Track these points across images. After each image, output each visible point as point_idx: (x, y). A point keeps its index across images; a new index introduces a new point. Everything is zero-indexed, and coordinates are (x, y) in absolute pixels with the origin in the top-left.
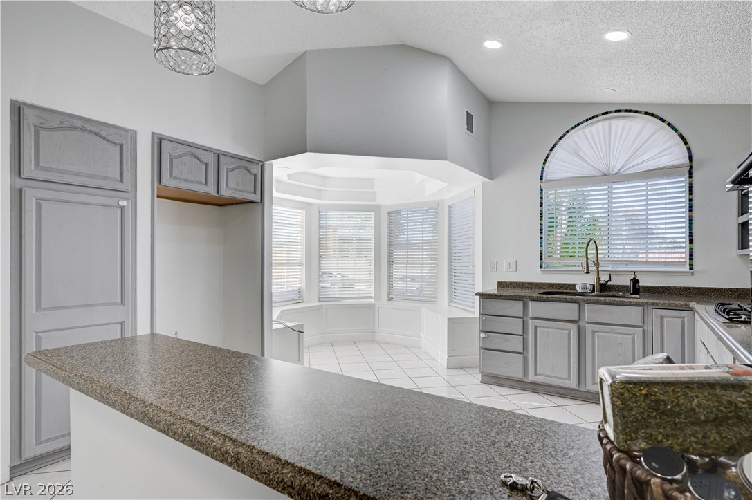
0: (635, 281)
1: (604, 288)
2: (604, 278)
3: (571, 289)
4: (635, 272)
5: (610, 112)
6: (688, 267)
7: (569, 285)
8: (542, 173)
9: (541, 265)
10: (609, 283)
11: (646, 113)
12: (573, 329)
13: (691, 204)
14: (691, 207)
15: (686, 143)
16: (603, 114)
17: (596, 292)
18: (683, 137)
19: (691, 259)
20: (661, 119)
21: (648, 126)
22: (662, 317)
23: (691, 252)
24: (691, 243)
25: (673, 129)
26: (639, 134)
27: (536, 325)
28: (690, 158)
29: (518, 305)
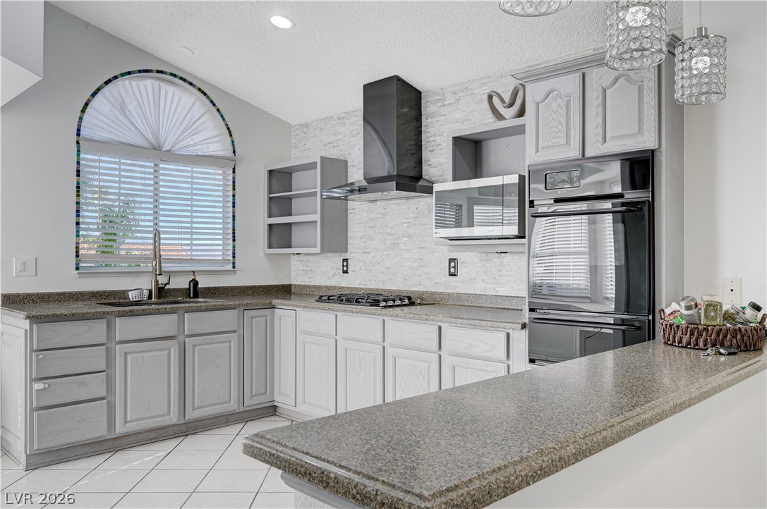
0: (195, 283)
1: (162, 292)
2: (162, 280)
3: (120, 298)
4: (194, 272)
5: (151, 71)
6: (231, 265)
7: (118, 292)
8: (79, 126)
9: (77, 264)
10: (167, 287)
11: (199, 89)
12: (174, 347)
13: (234, 199)
14: (234, 203)
15: (231, 135)
16: (158, 72)
17: (153, 299)
18: (228, 129)
19: (234, 257)
20: (212, 102)
21: (198, 104)
22: (252, 317)
23: (234, 250)
24: (234, 240)
25: (222, 116)
26: (189, 110)
27: (126, 351)
28: (234, 152)
29: (100, 326)
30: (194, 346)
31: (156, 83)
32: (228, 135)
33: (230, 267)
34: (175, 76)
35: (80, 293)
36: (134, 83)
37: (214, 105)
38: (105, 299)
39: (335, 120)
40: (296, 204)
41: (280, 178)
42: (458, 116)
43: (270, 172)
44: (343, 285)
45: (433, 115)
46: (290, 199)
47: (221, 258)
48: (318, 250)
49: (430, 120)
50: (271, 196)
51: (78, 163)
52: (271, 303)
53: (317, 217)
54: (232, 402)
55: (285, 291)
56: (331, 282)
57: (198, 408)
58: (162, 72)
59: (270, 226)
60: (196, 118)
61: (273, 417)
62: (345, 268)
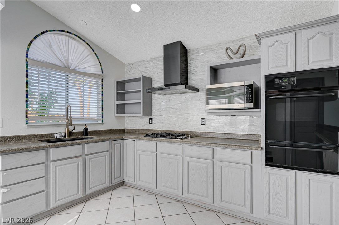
0: (86, 129)
1: (71, 133)
2: (71, 128)
3: (50, 137)
4: (86, 124)
5: (65, 31)
6: (101, 121)
7: (49, 134)
9: (27, 121)
10: (73, 131)
11: (87, 43)
12: (80, 161)
13: (102, 93)
15: (101, 65)
16: (68, 32)
17: (67, 137)
18: (100, 62)
19: (102, 118)
20: (93, 50)
21: (86, 50)
22: (115, 144)
23: (102, 114)
24: (102, 110)
25: (97, 57)
26: (82, 53)
27: (56, 165)
28: (102, 73)
29: (42, 153)
30: (90, 159)
31: (67, 38)
32: (100, 65)
33: (101, 122)
34: (76, 36)
35: (28, 136)
36: (56, 36)
37: (94, 51)
38: (42, 138)
39: (146, 62)
40: (127, 96)
41: (121, 85)
42: (205, 59)
43: (117, 82)
44: (150, 129)
45: (193, 59)
46: (124, 94)
47: (96, 118)
48: (141, 114)
49: (191, 61)
50: (117, 92)
51: (27, 71)
52: (122, 137)
53: (141, 101)
54: (107, 183)
55: (123, 131)
56: (144, 128)
57: (92, 188)
58: (70, 33)
59: (117, 104)
60: (86, 56)
61: (123, 186)
62: (151, 122)
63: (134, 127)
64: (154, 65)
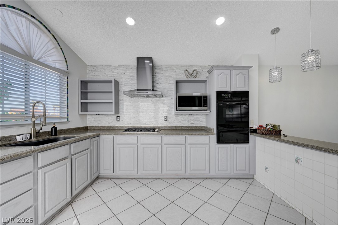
1: (37, 134)
2: (38, 128)
3: (10, 141)
4: (54, 123)
5: (28, 14)
6: (67, 119)
10: (40, 131)
11: (53, 35)
13: (68, 90)
14: (68, 92)
15: (66, 62)
16: (32, 16)
17: (33, 139)
18: (65, 59)
19: (68, 116)
20: (58, 44)
21: (50, 42)
22: (94, 141)
23: (68, 112)
24: (68, 108)
25: (63, 52)
26: (46, 44)
27: (45, 172)
28: (68, 70)
30: (75, 159)
31: (28, 22)
33: (66, 120)
34: (41, 23)
37: (59, 46)
39: (113, 67)
40: (89, 95)
43: (81, 81)
44: (117, 125)
47: (59, 116)
48: (113, 113)
50: (82, 91)
52: (100, 134)
53: (113, 101)
54: (88, 180)
56: (111, 125)
57: (77, 188)
58: (34, 17)
59: (81, 103)
60: (50, 49)
61: (98, 180)
62: (118, 120)
63: (98, 124)
64: (121, 71)
